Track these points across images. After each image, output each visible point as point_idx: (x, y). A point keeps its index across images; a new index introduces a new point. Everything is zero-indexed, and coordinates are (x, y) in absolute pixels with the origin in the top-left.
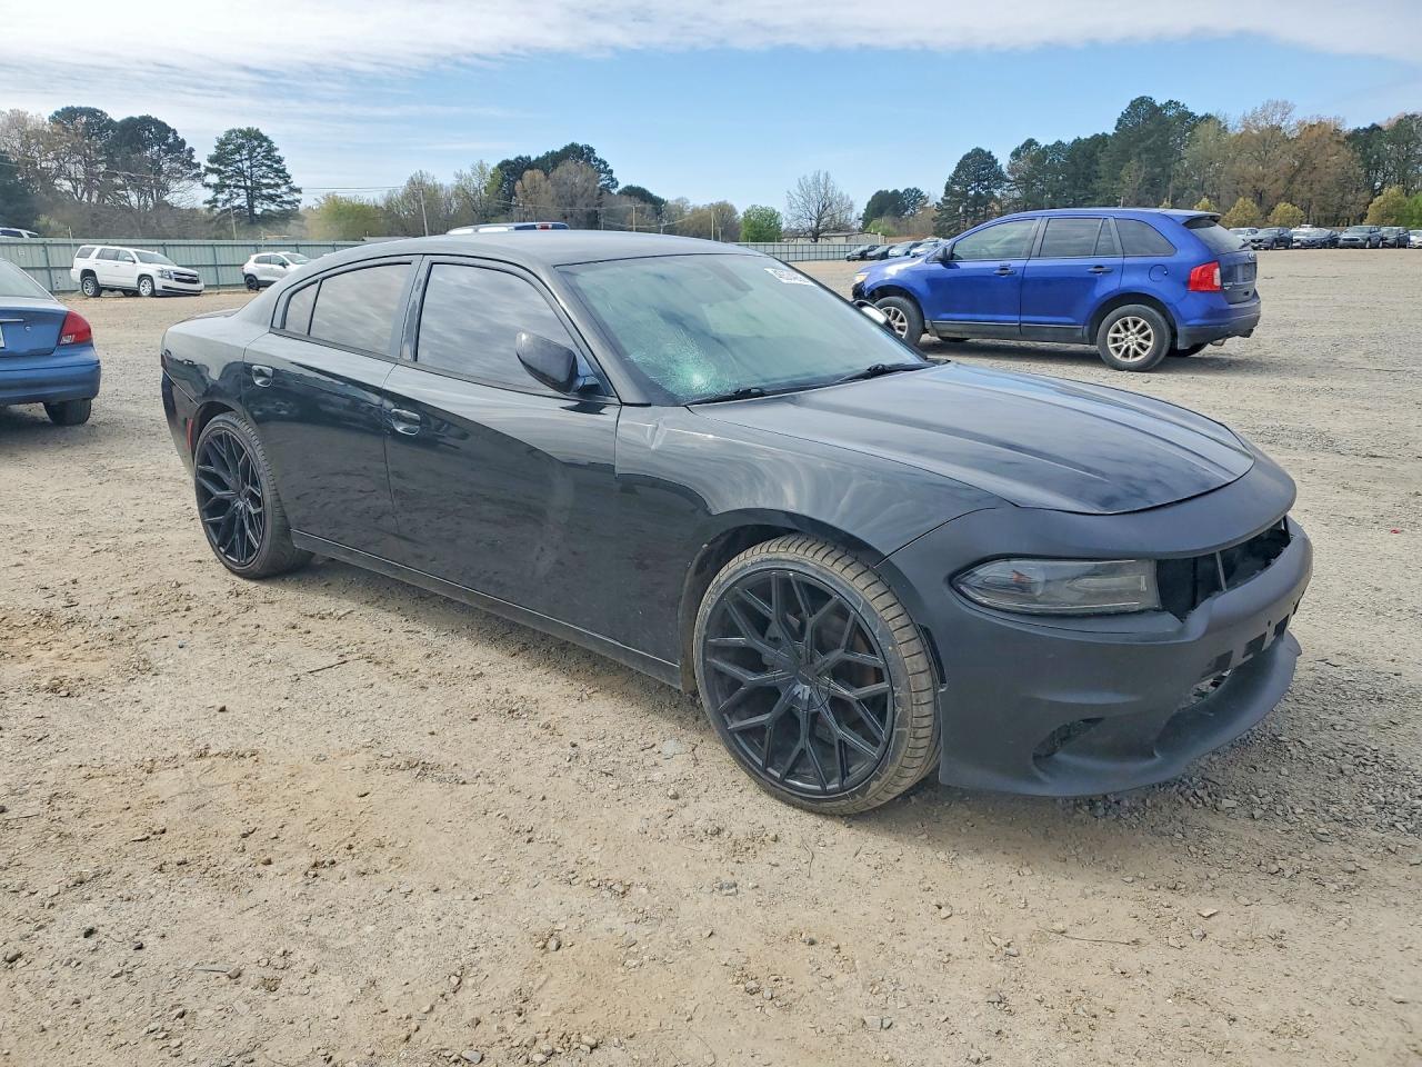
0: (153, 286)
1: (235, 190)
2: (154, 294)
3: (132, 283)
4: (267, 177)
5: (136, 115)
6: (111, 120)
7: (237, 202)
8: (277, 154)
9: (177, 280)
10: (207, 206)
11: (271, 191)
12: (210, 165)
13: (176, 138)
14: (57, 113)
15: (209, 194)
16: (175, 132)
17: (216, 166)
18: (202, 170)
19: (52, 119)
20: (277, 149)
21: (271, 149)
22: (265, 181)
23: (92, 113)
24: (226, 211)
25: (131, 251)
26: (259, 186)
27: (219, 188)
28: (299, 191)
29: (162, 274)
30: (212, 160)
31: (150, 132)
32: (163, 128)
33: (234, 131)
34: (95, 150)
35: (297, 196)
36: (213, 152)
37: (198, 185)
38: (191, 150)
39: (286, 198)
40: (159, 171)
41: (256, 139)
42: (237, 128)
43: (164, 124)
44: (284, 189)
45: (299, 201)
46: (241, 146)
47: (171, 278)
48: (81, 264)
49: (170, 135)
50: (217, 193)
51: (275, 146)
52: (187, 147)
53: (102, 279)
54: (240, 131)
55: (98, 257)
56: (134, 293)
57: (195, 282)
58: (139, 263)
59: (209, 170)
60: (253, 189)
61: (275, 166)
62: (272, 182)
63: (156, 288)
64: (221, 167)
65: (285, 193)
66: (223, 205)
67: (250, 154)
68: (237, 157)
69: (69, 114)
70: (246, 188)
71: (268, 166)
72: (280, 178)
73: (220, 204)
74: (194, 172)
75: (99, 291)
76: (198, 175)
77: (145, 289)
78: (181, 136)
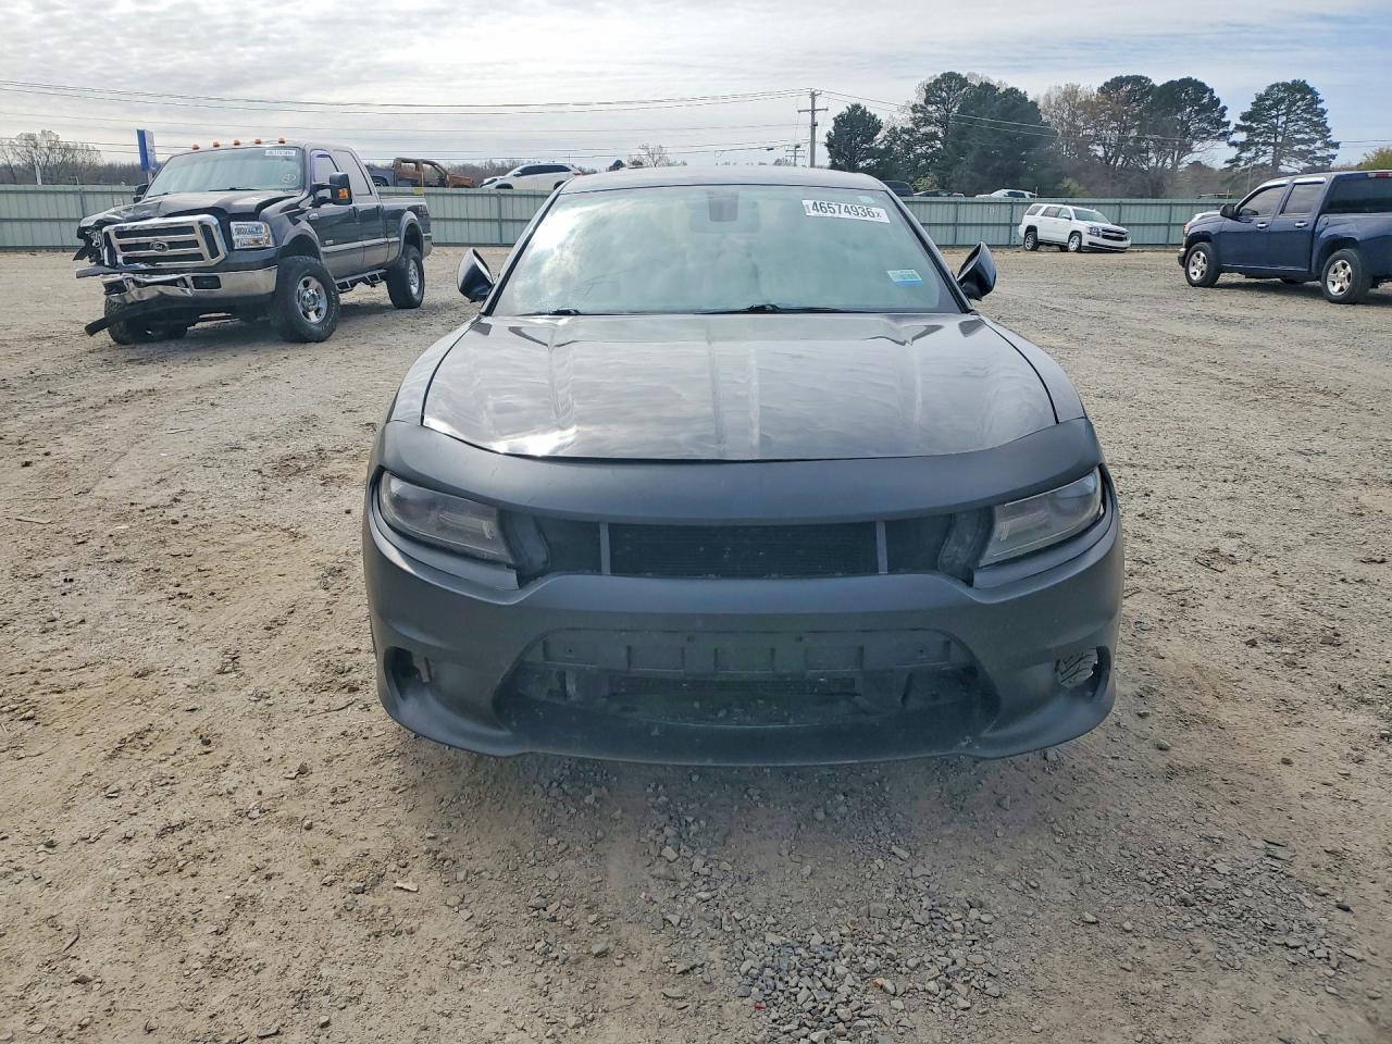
0: (1080, 242)
1: (1263, 148)
2: (1079, 250)
3: (1064, 238)
4: (1301, 133)
5: (1177, 79)
6: (1153, 85)
7: (1261, 160)
8: (1319, 106)
9: (1105, 237)
10: (1228, 165)
11: (1304, 147)
12: (1242, 123)
13: (1212, 97)
14: (1106, 84)
15: (1233, 152)
16: (1212, 91)
17: (1248, 123)
18: (1231, 128)
19: (1101, 90)
20: (1321, 101)
21: (1316, 100)
22: (1298, 136)
23: (1137, 80)
24: (1247, 170)
25: (1070, 208)
26: (1290, 141)
27: (1243, 147)
28: (1336, 145)
29: (1092, 231)
30: (1243, 118)
31: (1187, 94)
32: (1201, 88)
33: (1277, 85)
34: (1132, 116)
35: (1332, 151)
36: (1248, 108)
37: (1224, 144)
38: (1225, 108)
39: (1319, 154)
40: (1186, 132)
41: (1299, 92)
42: (1280, 81)
43: (1203, 84)
44: (1319, 144)
45: (1333, 157)
46: (1282, 100)
47: (1098, 235)
48: (1028, 220)
49: (1208, 94)
50: (1242, 151)
51: (1320, 97)
52: (1221, 106)
53: (1041, 235)
54: (1284, 84)
55: (1043, 215)
56: (1063, 248)
57: (1121, 239)
58: (1074, 221)
59: (1239, 128)
60: (1281, 145)
61: (1315, 119)
62: (1306, 137)
63: (1083, 244)
64: (1254, 125)
65: (1319, 149)
66: (1246, 164)
67: (1289, 108)
68: (1274, 113)
69: (1118, 83)
70: (1275, 145)
71: (1306, 120)
72: (1317, 132)
73: (1242, 163)
74: (1221, 131)
75: (1038, 245)
76: (1224, 134)
77: (1073, 246)
78: (1216, 94)
